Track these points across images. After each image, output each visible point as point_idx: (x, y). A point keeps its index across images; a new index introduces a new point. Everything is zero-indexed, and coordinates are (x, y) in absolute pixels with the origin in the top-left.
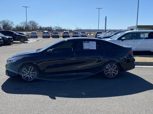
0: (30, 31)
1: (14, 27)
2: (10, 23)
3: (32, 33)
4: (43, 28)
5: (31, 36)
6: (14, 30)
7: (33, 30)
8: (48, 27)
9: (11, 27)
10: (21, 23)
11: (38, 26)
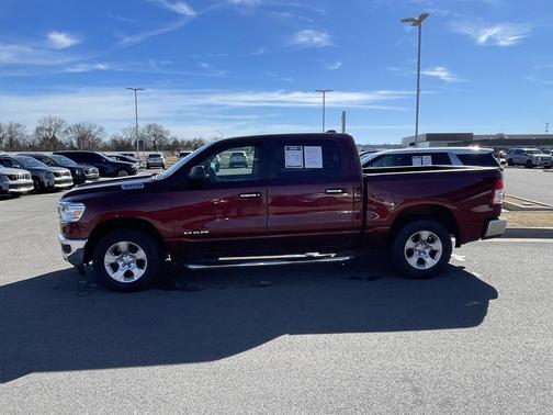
0: (147, 150)
1: (106, 140)
2: (95, 130)
3: (151, 156)
4: (183, 142)
5: (148, 164)
6: (106, 148)
7: (155, 148)
8: (195, 140)
9: (100, 140)
10: (124, 131)
11: (168, 137)
